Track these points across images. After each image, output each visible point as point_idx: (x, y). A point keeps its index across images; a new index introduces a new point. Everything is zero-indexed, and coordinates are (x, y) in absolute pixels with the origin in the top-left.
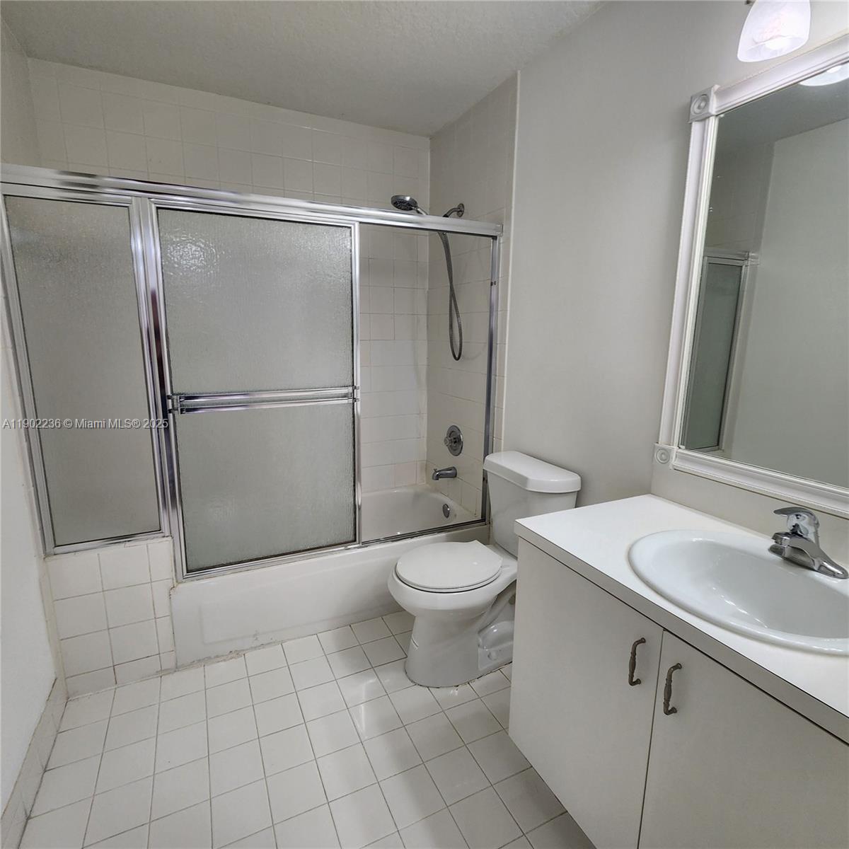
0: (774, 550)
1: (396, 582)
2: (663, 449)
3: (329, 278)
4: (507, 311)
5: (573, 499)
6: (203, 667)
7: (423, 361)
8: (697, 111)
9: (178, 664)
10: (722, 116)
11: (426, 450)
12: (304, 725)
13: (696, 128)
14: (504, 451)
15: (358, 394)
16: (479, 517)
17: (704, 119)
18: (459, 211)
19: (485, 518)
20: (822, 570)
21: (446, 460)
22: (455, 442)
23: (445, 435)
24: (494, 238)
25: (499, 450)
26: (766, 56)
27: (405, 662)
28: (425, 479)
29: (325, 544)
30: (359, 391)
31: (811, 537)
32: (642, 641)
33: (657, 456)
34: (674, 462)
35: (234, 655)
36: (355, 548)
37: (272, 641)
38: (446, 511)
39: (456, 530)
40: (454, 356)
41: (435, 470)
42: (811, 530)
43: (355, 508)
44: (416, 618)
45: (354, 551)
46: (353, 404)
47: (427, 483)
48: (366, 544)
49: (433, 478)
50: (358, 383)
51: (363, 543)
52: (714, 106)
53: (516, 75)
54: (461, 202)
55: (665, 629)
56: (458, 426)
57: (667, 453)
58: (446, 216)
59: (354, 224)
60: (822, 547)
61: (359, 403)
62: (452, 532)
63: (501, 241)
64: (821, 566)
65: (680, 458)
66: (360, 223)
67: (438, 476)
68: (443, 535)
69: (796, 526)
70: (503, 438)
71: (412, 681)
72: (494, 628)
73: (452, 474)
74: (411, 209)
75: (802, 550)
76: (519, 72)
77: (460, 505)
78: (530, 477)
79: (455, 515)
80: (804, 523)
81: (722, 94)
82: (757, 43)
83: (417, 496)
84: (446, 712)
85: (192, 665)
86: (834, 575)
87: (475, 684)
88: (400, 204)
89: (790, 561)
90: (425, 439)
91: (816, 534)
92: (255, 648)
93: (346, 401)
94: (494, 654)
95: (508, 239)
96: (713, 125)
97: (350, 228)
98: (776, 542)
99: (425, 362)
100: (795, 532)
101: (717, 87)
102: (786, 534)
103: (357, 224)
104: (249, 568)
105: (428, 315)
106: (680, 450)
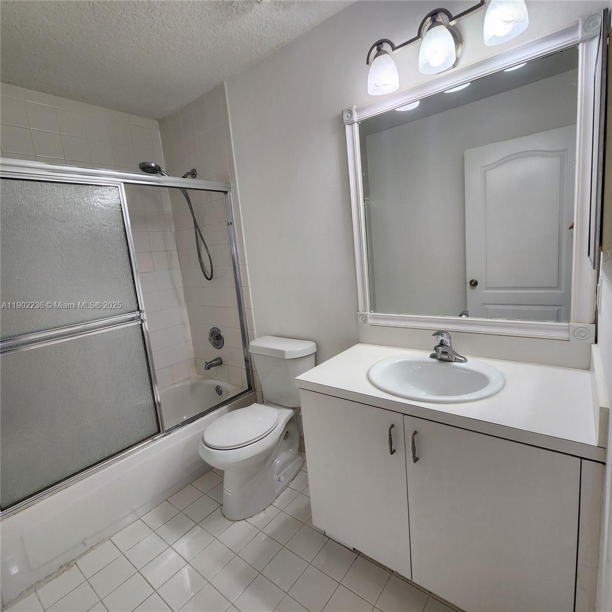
0: (433, 356)
1: (206, 450)
2: (362, 315)
3: (105, 228)
4: (243, 241)
5: (312, 359)
6: (34, 594)
7: (180, 284)
8: (347, 119)
9: (4, 604)
10: (360, 123)
11: (193, 350)
12: (155, 593)
13: (348, 128)
14: (257, 337)
15: (144, 316)
16: (247, 388)
17: (352, 124)
18: (193, 174)
19: (251, 387)
20: (456, 360)
21: (213, 353)
22: (218, 339)
23: (208, 336)
24: (226, 192)
25: (254, 338)
26: (379, 93)
27: (221, 508)
28: (196, 372)
29: (134, 443)
30: (145, 313)
31: (449, 344)
32: (393, 426)
33: (360, 320)
34: (370, 321)
35: (65, 568)
36: (161, 437)
37: (101, 540)
38: (219, 391)
39: (233, 401)
40: (207, 278)
41: (206, 362)
42: (448, 341)
43: (155, 405)
44: (225, 473)
45: (161, 441)
46: (142, 324)
47: (198, 374)
48: (169, 432)
49: (205, 369)
50: (142, 307)
51: (166, 431)
52: (356, 117)
53: (223, 83)
54: (194, 168)
55: (404, 414)
56: (218, 327)
57: (365, 318)
58: (184, 177)
59: (120, 185)
60: (453, 348)
61: (146, 323)
62: (231, 404)
63: (231, 195)
64: (456, 359)
65: (372, 318)
66: (124, 183)
67: (209, 366)
68: (225, 407)
69: (442, 340)
70: (255, 329)
71: (231, 520)
72: (277, 461)
73: (219, 362)
74: (157, 173)
75: (447, 352)
76: (225, 83)
77: (229, 383)
78: (285, 350)
79: (228, 392)
80: (445, 338)
81: (358, 110)
82: (377, 86)
83: (193, 386)
84: (263, 531)
85: (21, 596)
86: (461, 361)
87: (276, 503)
88: (146, 169)
89: (441, 360)
90: (191, 342)
91: (450, 342)
92: (85, 553)
93: (136, 323)
94: (282, 478)
95: (236, 193)
96: (356, 127)
97: (118, 187)
98: (436, 351)
99: (181, 285)
100: (442, 344)
101: (355, 107)
102: (439, 346)
103: (122, 184)
104: (67, 485)
105: (178, 250)
106: (371, 314)
